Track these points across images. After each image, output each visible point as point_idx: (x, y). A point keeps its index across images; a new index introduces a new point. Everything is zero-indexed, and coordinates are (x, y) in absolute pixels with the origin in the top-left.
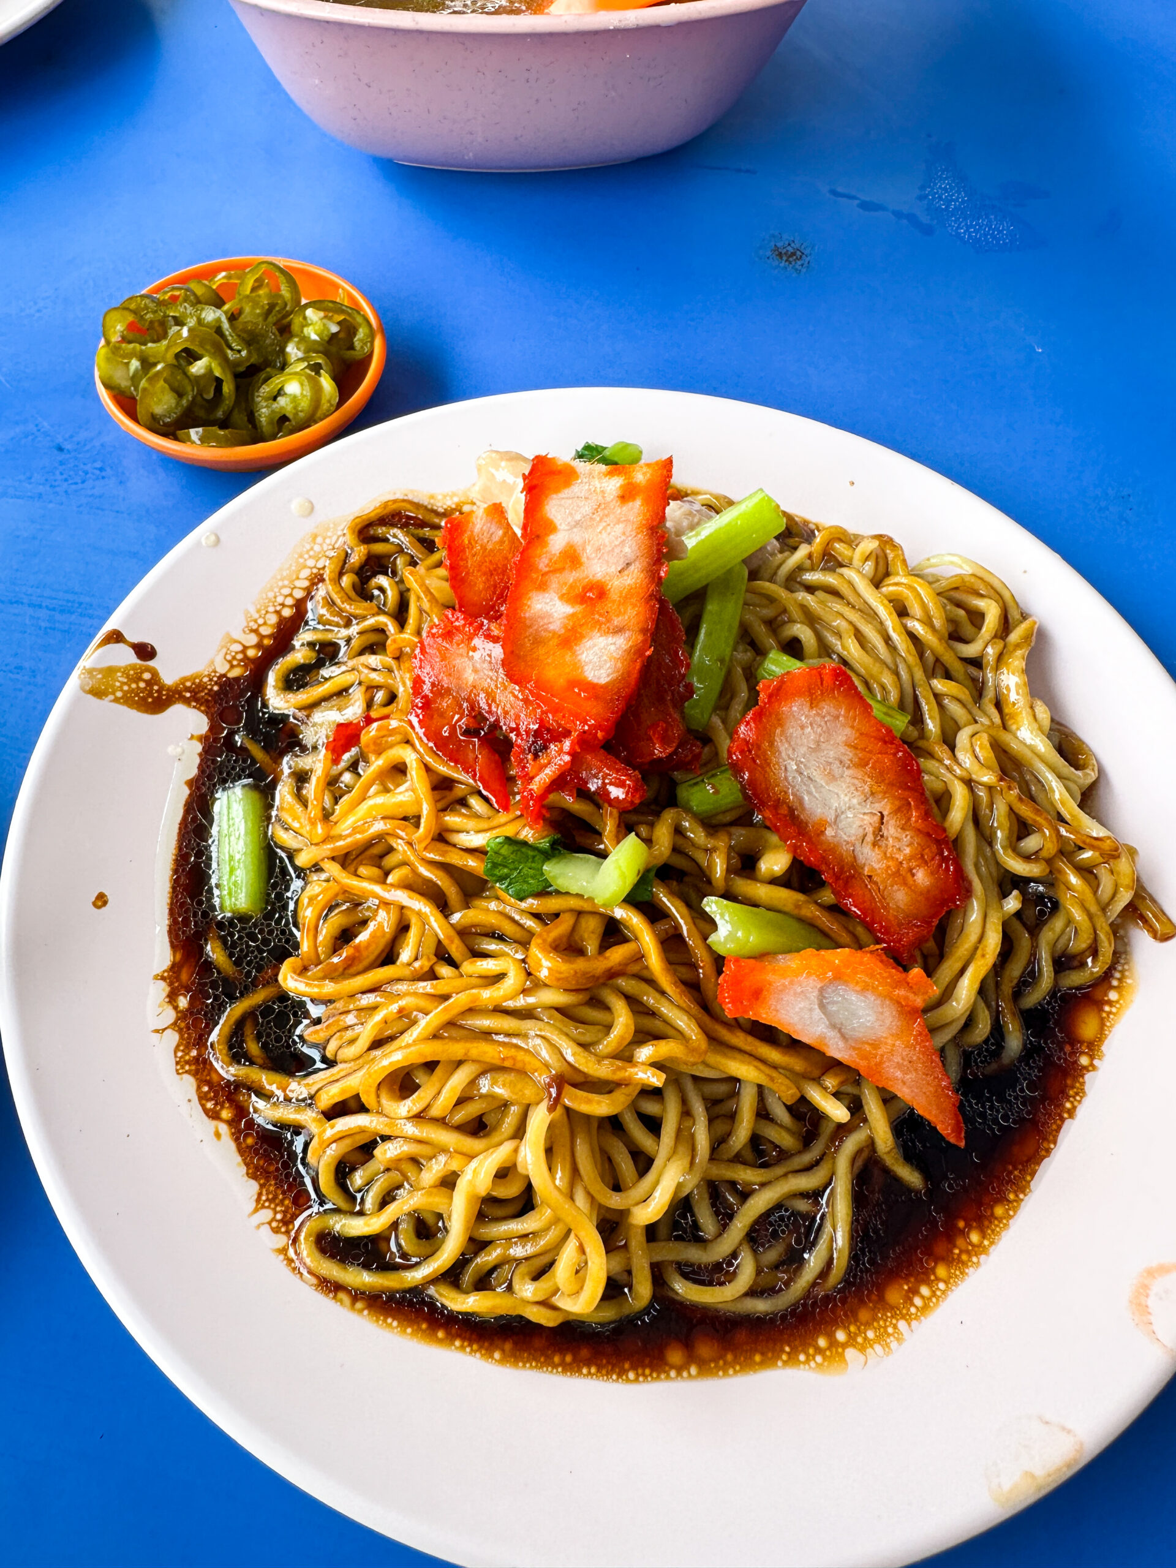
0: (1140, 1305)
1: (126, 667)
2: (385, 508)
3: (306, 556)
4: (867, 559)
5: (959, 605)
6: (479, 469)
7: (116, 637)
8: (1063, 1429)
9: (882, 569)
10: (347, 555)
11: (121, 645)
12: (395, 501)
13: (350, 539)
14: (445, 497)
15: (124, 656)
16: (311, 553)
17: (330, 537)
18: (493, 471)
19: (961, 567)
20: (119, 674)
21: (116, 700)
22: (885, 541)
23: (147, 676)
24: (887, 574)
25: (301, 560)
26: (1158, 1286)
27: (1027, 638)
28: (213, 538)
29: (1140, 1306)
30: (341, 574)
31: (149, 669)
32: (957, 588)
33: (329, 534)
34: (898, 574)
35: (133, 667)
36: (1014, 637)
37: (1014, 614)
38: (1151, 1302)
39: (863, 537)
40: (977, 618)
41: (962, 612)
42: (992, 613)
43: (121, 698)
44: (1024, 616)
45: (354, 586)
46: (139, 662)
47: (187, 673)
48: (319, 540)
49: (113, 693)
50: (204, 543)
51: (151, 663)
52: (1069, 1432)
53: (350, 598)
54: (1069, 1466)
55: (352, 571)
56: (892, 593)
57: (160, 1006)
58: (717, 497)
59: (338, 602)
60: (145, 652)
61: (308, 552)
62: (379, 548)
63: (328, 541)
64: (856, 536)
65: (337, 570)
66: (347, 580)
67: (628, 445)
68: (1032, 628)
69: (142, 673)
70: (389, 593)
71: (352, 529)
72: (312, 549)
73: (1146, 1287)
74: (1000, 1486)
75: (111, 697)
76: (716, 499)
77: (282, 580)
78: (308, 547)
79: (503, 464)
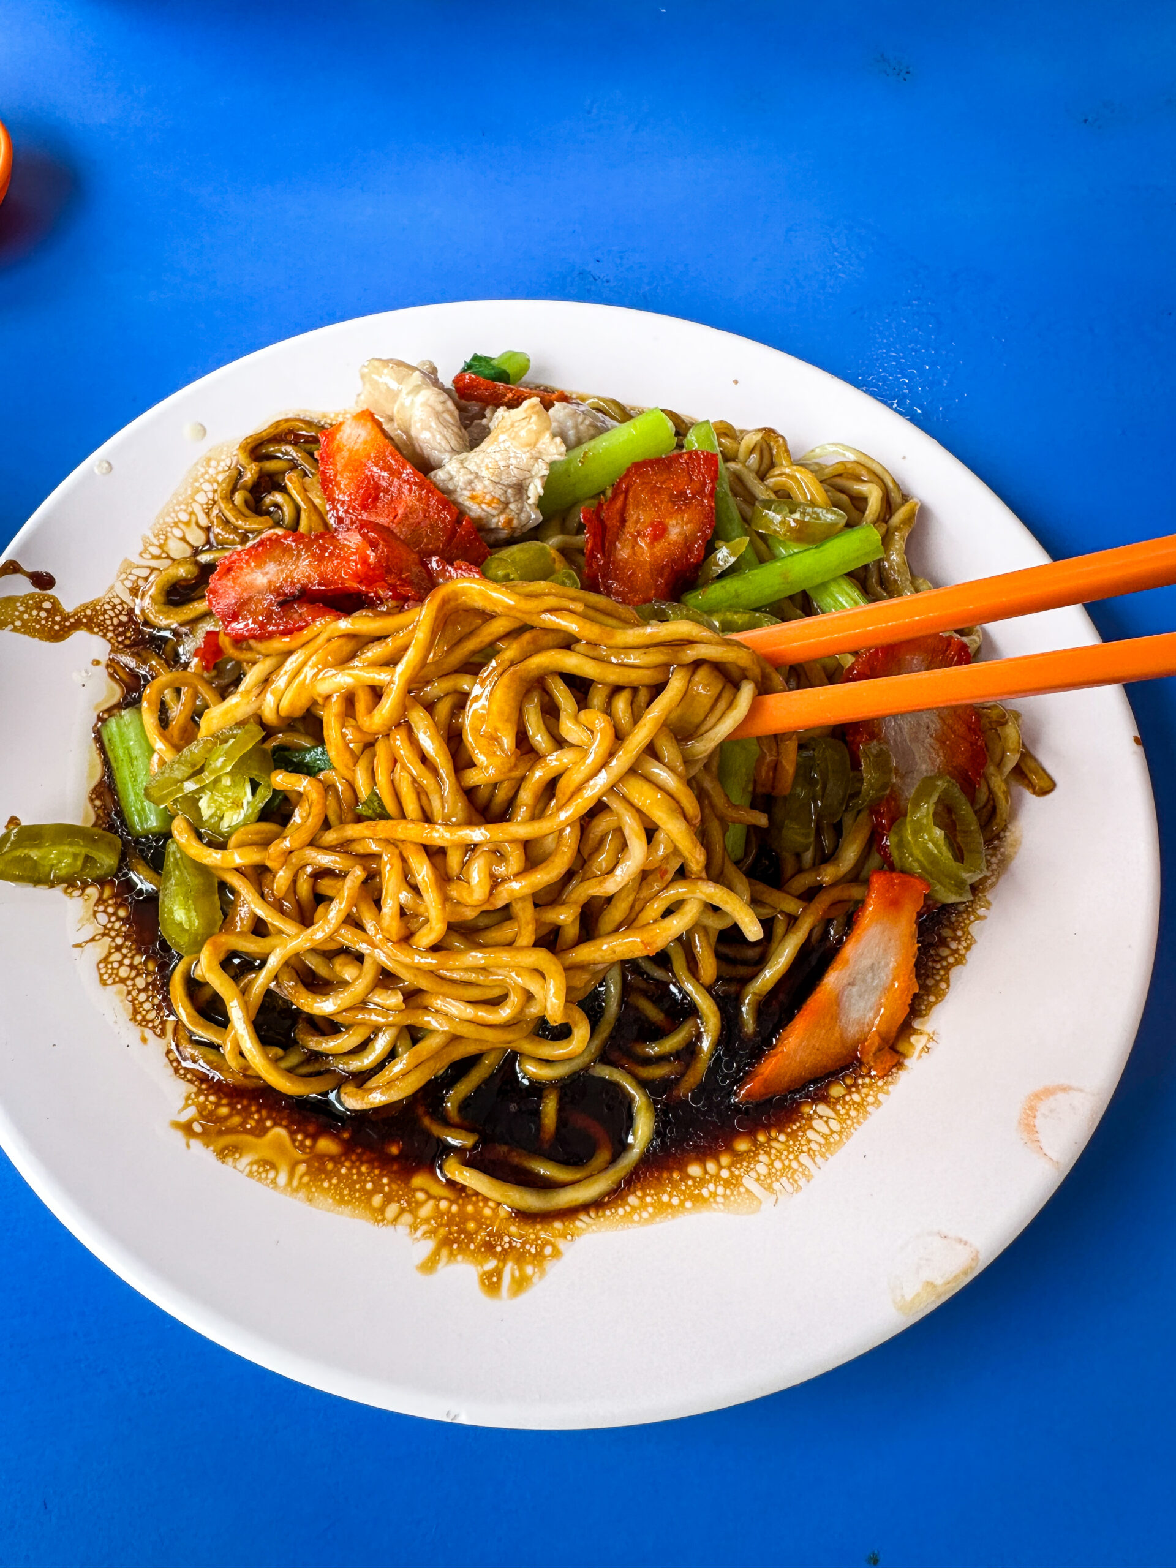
0: (1028, 1125)
1: (26, 596)
2: (277, 428)
3: (202, 480)
4: (752, 451)
5: (842, 491)
6: (363, 376)
7: (12, 567)
8: (960, 1241)
9: (766, 461)
10: (240, 474)
11: (19, 577)
12: (287, 420)
13: (243, 459)
14: (337, 415)
15: (22, 587)
16: (207, 477)
17: (224, 460)
18: (375, 377)
19: (844, 455)
20: (18, 604)
21: (15, 629)
22: (769, 432)
23: (47, 605)
24: (772, 465)
25: (197, 484)
26: (1043, 1108)
27: (909, 520)
28: (106, 465)
29: (1029, 1127)
30: (233, 491)
31: (49, 598)
32: (840, 475)
33: (223, 457)
34: (782, 464)
35: (32, 596)
36: (896, 519)
37: (896, 496)
38: (1039, 1122)
39: (748, 432)
40: (859, 502)
41: (845, 497)
42: (874, 496)
43: (22, 626)
44: (905, 498)
45: (246, 503)
46: (37, 590)
47: (87, 599)
48: (213, 463)
49: (12, 623)
50: (96, 471)
51: (50, 592)
52: (966, 1243)
53: (243, 515)
54: (965, 1273)
55: (244, 488)
56: (776, 484)
57: (79, 922)
58: (604, 400)
59: (232, 519)
60: (43, 581)
61: (202, 475)
62: (271, 466)
63: (222, 464)
64: (742, 432)
65: (230, 488)
66: (238, 498)
67: (515, 354)
68: (912, 510)
69: (41, 602)
70: (285, 509)
71: (243, 447)
72: (207, 472)
73: (1033, 1109)
74: (903, 1296)
75: (11, 627)
76: (604, 402)
77: (179, 504)
78: (202, 470)
79: (386, 371)
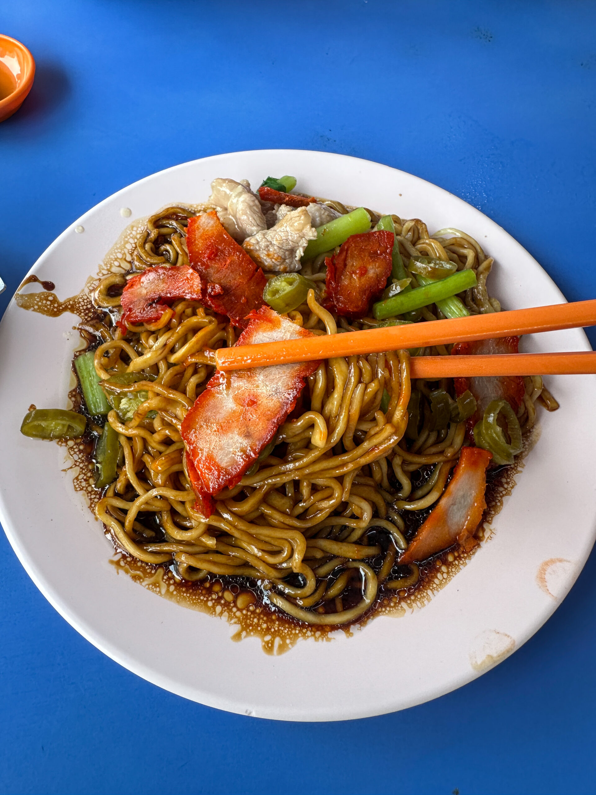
0: (541, 578)
1: (40, 293)
2: (167, 211)
3: (129, 237)
4: (409, 231)
5: (454, 252)
6: (213, 187)
7: (34, 279)
8: (506, 635)
9: (416, 236)
10: (148, 235)
11: (37, 283)
12: (172, 208)
13: (150, 226)
14: (197, 206)
15: (38, 289)
16: (131, 235)
17: (140, 227)
18: (220, 188)
19: (455, 234)
20: (36, 297)
21: (34, 310)
22: (418, 221)
23: (50, 298)
24: (419, 238)
25: (126, 239)
26: (549, 570)
27: (488, 268)
28: (81, 228)
29: (542, 579)
30: (145, 243)
31: (52, 294)
32: (453, 244)
33: (140, 226)
34: (424, 238)
35: (43, 293)
36: (481, 268)
37: (481, 256)
38: (547, 577)
39: (407, 221)
40: (462, 259)
41: (455, 256)
42: (470, 255)
43: (38, 309)
44: (486, 257)
45: (152, 249)
46: (46, 291)
47: (71, 296)
48: (135, 229)
49: (33, 307)
50: (76, 230)
51: (52, 292)
52: (509, 636)
53: (150, 255)
54: (508, 651)
55: (151, 241)
56: (422, 247)
57: (65, 459)
58: (334, 202)
59: (144, 257)
60: (49, 286)
61: (129, 235)
62: (164, 231)
63: (139, 229)
64: (404, 220)
65: (143, 242)
66: (147, 246)
67: (289, 177)
68: (490, 263)
69: (48, 296)
70: (171, 253)
71: (150, 221)
72: (131, 233)
73: (545, 570)
74: (476, 662)
75: (32, 309)
76: (334, 203)
77: (117, 249)
78: (129, 232)
79: (224, 185)
